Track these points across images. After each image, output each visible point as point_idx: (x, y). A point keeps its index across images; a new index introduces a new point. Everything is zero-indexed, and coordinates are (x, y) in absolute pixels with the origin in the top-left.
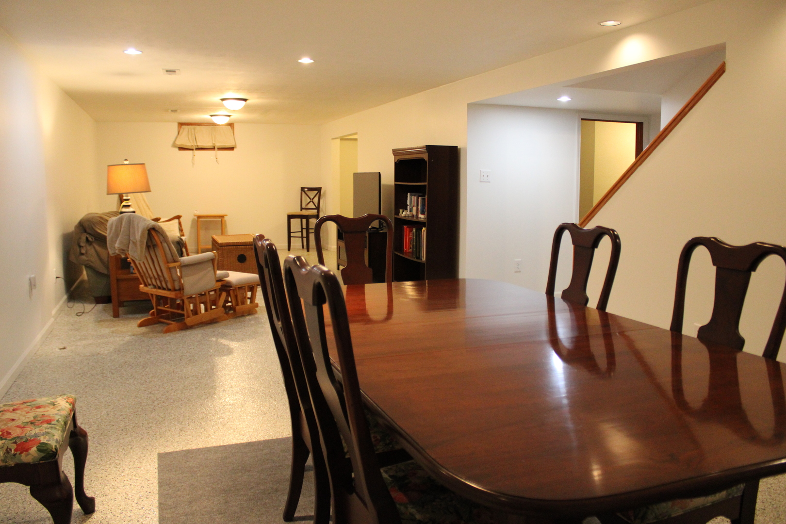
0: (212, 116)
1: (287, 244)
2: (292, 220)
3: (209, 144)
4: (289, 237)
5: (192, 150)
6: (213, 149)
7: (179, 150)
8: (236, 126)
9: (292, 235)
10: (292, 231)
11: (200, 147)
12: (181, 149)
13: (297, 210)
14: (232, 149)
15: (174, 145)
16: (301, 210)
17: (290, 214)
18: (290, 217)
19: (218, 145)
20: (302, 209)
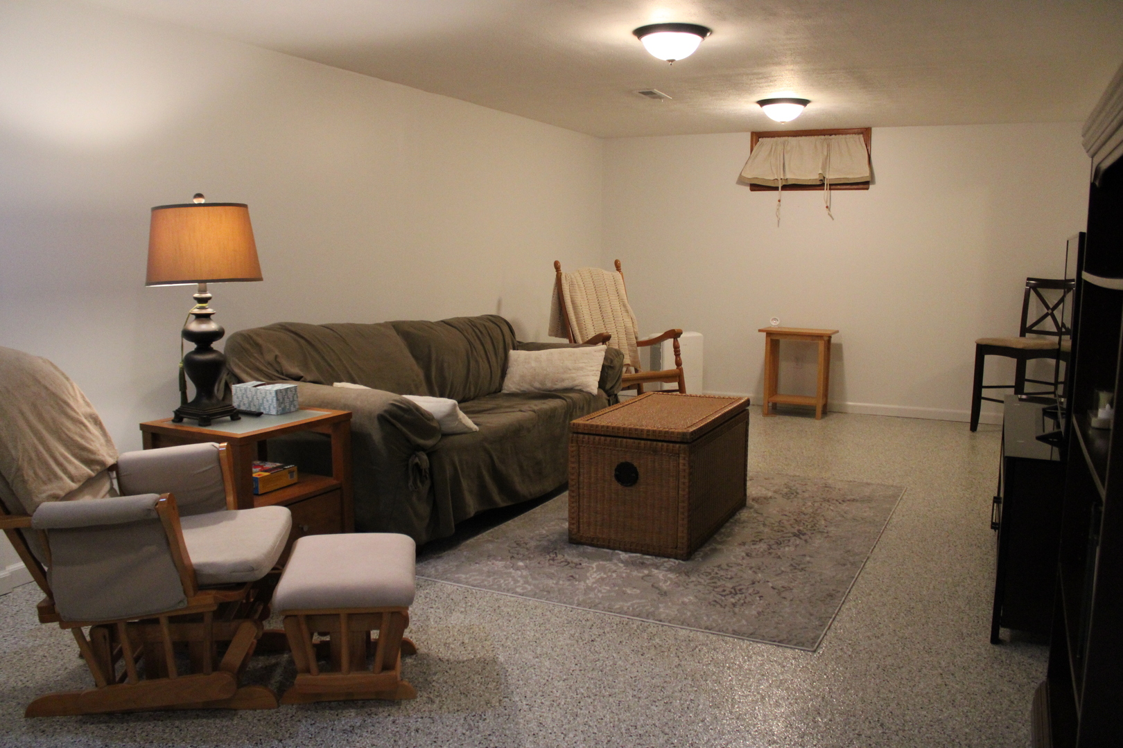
0: (763, 103)
1: (968, 412)
2: (987, 357)
3: (811, 176)
4: (977, 399)
5: (776, 189)
6: (819, 186)
7: (752, 190)
8: (876, 134)
9: (985, 393)
10: (985, 383)
11: (790, 183)
12: (755, 187)
13: (1009, 333)
14: (864, 185)
15: (741, 181)
16: (1022, 334)
17: (984, 343)
18: (983, 350)
19: (831, 176)
20: (1024, 331)
